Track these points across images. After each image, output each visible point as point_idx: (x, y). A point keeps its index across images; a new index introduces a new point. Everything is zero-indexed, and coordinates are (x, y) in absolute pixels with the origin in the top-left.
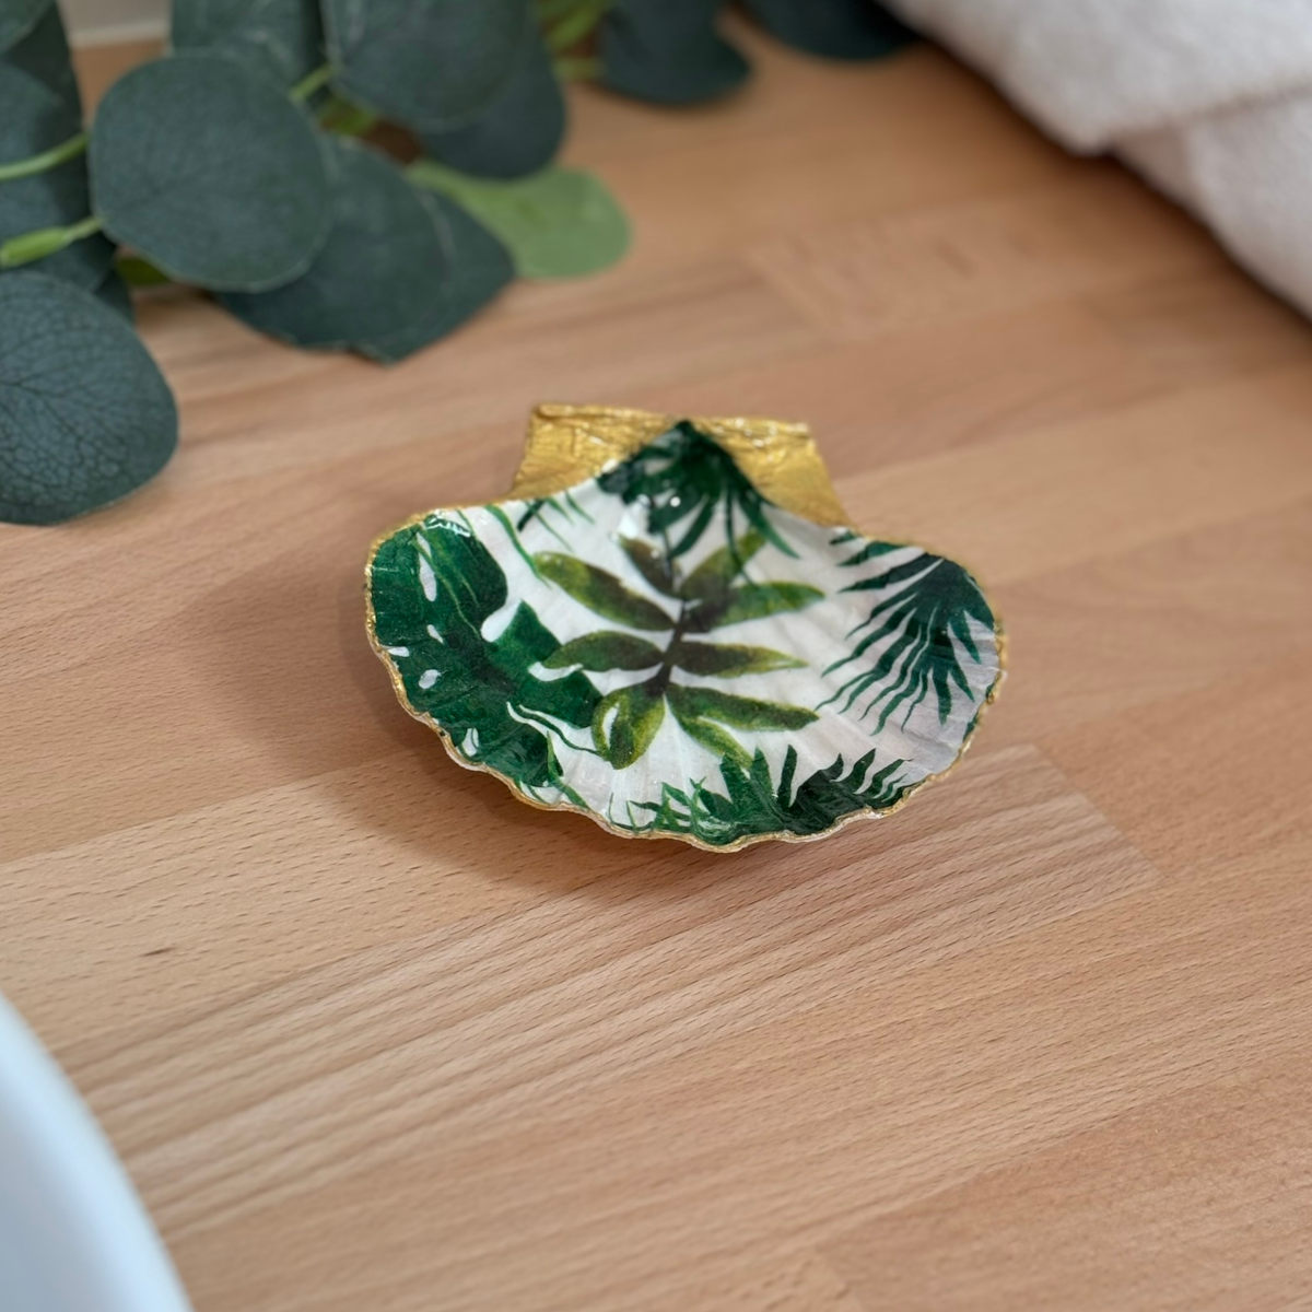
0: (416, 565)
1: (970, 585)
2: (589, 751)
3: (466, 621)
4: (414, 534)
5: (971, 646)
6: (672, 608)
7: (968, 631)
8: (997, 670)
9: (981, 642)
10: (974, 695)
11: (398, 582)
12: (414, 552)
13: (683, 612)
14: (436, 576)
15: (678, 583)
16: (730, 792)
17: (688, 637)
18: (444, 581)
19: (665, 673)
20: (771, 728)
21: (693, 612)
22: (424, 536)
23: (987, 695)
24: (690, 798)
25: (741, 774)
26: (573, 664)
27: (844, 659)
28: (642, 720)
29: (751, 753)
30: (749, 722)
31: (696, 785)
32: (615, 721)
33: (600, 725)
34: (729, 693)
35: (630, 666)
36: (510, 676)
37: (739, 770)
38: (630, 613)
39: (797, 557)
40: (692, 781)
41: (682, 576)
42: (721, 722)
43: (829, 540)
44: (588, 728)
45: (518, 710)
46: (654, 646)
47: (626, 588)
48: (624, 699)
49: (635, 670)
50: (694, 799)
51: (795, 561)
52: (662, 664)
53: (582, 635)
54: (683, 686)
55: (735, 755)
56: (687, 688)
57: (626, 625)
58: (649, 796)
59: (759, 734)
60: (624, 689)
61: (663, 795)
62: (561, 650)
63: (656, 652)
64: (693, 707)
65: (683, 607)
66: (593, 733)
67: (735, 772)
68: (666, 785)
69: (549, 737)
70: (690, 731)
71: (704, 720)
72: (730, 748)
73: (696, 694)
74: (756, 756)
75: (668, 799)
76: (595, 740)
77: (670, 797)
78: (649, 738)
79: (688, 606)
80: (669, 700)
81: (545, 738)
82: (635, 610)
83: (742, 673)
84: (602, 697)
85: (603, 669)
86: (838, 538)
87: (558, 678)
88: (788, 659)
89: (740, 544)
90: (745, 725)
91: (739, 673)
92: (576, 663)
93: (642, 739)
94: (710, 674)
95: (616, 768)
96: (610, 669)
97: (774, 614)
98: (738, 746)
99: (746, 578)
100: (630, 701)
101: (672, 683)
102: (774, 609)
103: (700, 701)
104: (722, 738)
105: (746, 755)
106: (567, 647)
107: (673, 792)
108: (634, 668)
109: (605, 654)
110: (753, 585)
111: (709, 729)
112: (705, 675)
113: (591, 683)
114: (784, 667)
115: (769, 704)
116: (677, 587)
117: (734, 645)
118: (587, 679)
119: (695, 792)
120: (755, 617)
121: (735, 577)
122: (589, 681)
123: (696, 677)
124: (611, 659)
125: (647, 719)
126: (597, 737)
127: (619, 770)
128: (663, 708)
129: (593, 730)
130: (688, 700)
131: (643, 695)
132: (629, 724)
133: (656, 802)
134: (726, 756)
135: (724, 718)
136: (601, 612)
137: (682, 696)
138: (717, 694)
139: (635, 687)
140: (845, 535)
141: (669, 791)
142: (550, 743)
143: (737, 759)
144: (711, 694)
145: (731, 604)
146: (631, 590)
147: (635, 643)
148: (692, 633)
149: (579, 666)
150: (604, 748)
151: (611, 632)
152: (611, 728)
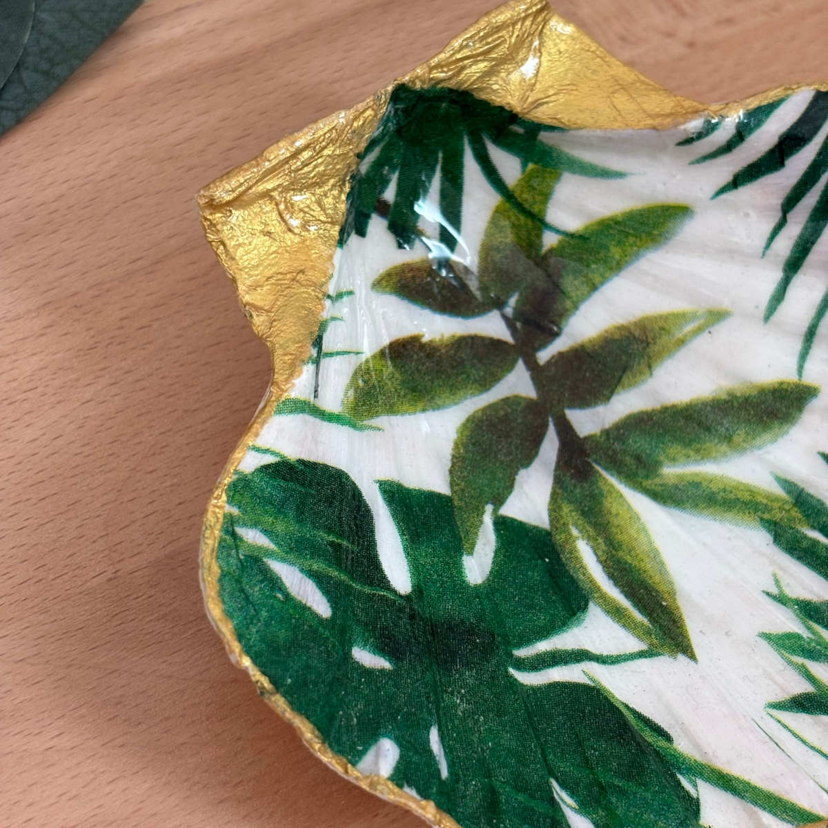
0: (274, 583)
3: (367, 590)
4: (234, 535)
6: (492, 326)
11: (282, 634)
12: (254, 563)
13: (510, 323)
14: (302, 570)
15: (473, 285)
17: (543, 356)
18: (315, 567)
19: (565, 430)
20: (767, 436)
21: (520, 314)
22: (245, 525)
24: (811, 636)
25: (815, 543)
26: (483, 513)
27: (779, 285)
28: (614, 530)
29: (778, 491)
30: (728, 439)
31: (781, 599)
32: (601, 562)
33: (598, 589)
34: (658, 406)
35: (527, 454)
36: (469, 620)
37: (805, 537)
38: (463, 373)
39: (620, 175)
40: (768, 594)
41: (472, 273)
42: (697, 462)
43: (678, 141)
44: (591, 605)
45: (521, 665)
46: (521, 398)
47: (431, 341)
48: (566, 509)
49: (537, 453)
50: (814, 633)
51: (619, 181)
52: (550, 419)
53: (450, 457)
54: (599, 434)
55: (767, 509)
56: (606, 433)
57: (473, 395)
58: (779, 679)
59: (760, 452)
60: (554, 497)
61: (790, 663)
62: (456, 503)
63: (530, 405)
64: (638, 458)
65: (504, 317)
66: (608, 612)
67: (804, 544)
68: (767, 637)
69: (591, 679)
70: (674, 501)
71: (672, 472)
72: (751, 501)
73: (624, 434)
74: (789, 492)
75: (803, 666)
76: (624, 626)
77: (799, 660)
78: (655, 555)
79: (509, 311)
80: (606, 469)
81: (594, 688)
82: (461, 363)
83: (650, 367)
84: (549, 534)
85: (510, 487)
86: (694, 136)
87: (492, 554)
88: (694, 316)
89: (522, 191)
90: (724, 447)
91: (646, 370)
92: (483, 507)
93: (648, 565)
94: (612, 393)
95: (693, 657)
96: (514, 479)
97: (628, 263)
98: (752, 489)
99: (558, 231)
100: (577, 511)
101: (586, 438)
102: (626, 256)
103: (638, 443)
104: (724, 490)
105: (777, 499)
106: (455, 492)
107: (785, 643)
108: (533, 452)
109: (490, 462)
110: (572, 236)
111: (696, 485)
112: (608, 398)
113: (521, 523)
114: (699, 331)
115: (724, 397)
116: (478, 294)
117: (607, 332)
118: (513, 520)
119: (797, 615)
120: (604, 280)
121: (539, 236)
122: (516, 520)
123: (601, 409)
124: (502, 463)
125: (615, 521)
126: (616, 613)
127: (697, 657)
128: (612, 486)
129: (600, 606)
130: (624, 452)
131: (575, 486)
132: (614, 552)
133: (801, 687)
134: (762, 519)
135: (692, 453)
136: (439, 403)
137: (613, 450)
138: (645, 417)
139: (558, 481)
140: (703, 128)
141: (784, 647)
142: (606, 690)
143: (778, 516)
144: (639, 423)
145: (560, 276)
146: (437, 339)
147: (502, 413)
148: (544, 345)
149: (489, 508)
150: (648, 633)
151: (468, 420)
152: (611, 582)
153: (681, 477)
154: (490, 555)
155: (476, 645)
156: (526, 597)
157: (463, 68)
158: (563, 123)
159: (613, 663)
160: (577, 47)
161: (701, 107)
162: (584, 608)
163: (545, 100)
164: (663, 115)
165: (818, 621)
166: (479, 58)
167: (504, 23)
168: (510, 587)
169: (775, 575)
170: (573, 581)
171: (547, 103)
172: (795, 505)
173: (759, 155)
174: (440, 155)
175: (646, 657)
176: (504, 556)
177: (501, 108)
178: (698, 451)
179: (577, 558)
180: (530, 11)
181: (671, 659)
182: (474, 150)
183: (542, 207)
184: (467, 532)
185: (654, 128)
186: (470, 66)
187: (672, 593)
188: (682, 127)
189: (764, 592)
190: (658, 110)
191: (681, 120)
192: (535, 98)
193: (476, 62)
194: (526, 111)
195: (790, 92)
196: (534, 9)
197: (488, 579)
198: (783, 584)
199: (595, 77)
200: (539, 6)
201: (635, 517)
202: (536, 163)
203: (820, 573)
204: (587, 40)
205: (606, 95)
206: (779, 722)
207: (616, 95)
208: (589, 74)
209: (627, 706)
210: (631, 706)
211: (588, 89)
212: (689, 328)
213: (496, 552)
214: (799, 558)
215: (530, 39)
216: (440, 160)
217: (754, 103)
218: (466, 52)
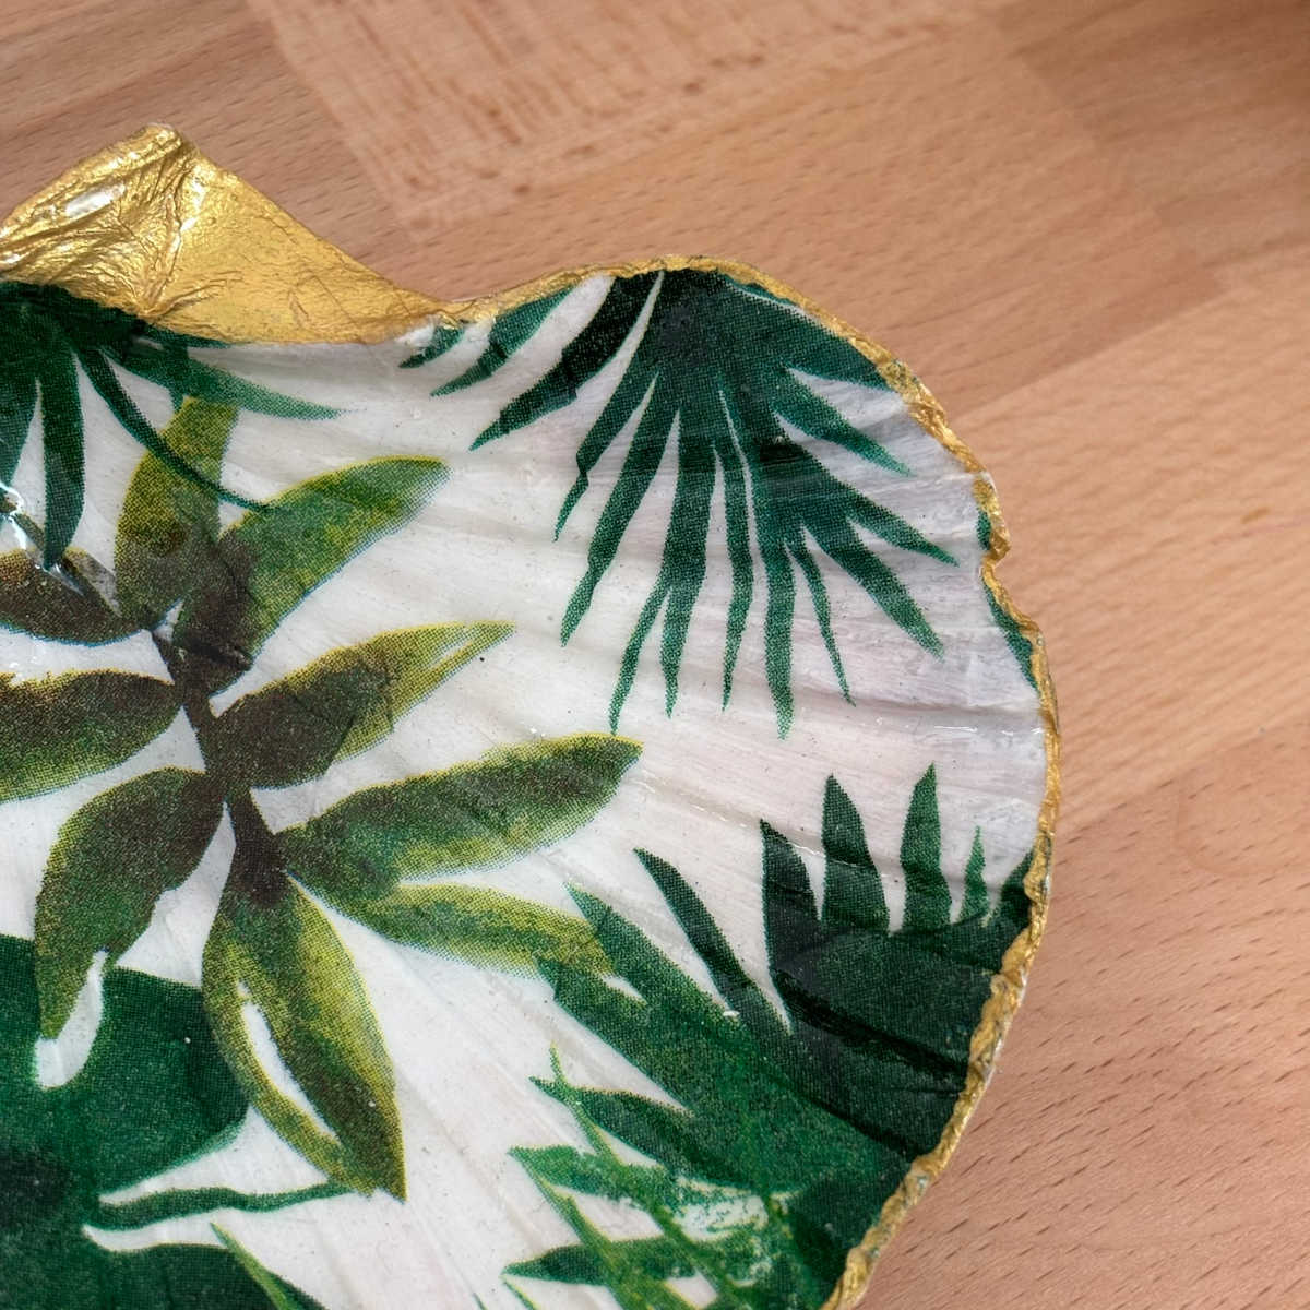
1: (760, 304)
2: (316, 1193)
5: (857, 441)
6: (137, 656)
7: (830, 413)
8: (970, 477)
9: (879, 426)
10: (953, 552)
15: (106, 590)
16: (650, 1074)
17: (221, 703)
19: (249, 822)
20: (560, 824)
21: (183, 636)
23: (986, 544)
24: (593, 1152)
25: (617, 997)
26: (87, 967)
27: (583, 583)
28: (310, 984)
29: (574, 913)
30: (502, 830)
31: (557, 1091)
32: (277, 1041)
33: (265, 1085)
34: (401, 780)
35: (179, 864)
36: (27, 1146)
37: (603, 988)
38: (79, 735)
39: (328, 413)
40: (538, 1083)
41: (106, 572)
42: (451, 869)
43: (399, 361)
44: (251, 1113)
45: (111, 1219)
46: (180, 772)
47: (26, 684)
48: (235, 956)
49: (196, 863)
50: (599, 1145)
51: (327, 422)
52: (225, 805)
53: (41, 876)
54: (304, 827)
55: (552, 943)
56: (316, 825)
57: (95, 770)
58: (531, 1225)
59: (548, 851)
60: (216, 934)
61: (550, 1197)
62: (41, 953)
63: (194, 783)
64: (363, 866)
65: (157, 640)
66: (273, 1124)
67: (600, 1000)
68: (522, 1155)
69: (224, 1238)
70: (413, 934)
71: (413, 886)
72: (529, 930)
73: (343, 827)
74: (589, 916)
75: (570, 1202)
76: (296, 1146)
77: (563, 1191)
78: (367, 1025)
79: (166, 630)
80: (309, 884)
81: (224, 1253)
82: (79, 719)
83: (389, 717)
84: (198, 996)
85: (142, 921)
86: (423, 353)
87: (95, 1035)
88: (459, 634)
89: (179, 440)
90: (497, 843)
91: (384, 722)
92: (89, 957)
93: (357, 1041)
94: (330, 760)
95: (399, 1192)
96: (153, 907)
97: (356, 551)
98: (535, 911)
99: (242, 502)
100: (252, 956)
101: (281, 835)
102: (350, 539)
103: (365, 840)
104: (490, 914)
105: (570, 926)
106: (43, 934)
107: (552, 1166)
108: (190, 862)
109: (114, 879)
110: (263, 509)
111: (445, 906)
112: (324, 769)
113: (154, 980)
114: (467, 656)
115: (502, 762)
116: (114, 604)
117: (323, 660)
118: (139, 976)
119: (578, 1117)
120: (319, 577)
121: (213, 511)
122: (145, 976)
123: (309, 786)
124: (134, 881)
125: (314, 971)
126: (287, 1124)
127: (408, 1192)
128: (316, 913)
129: (264, 1114)
130: (342, 855)
131: (256, 914)
132: (302, 1022)
133: (559, 1236)
134: (541, 960)
135: (446, 855)
136: (31, 786)
137: (325, 853)
138: (380, 798)
139: (227, 908)
140: (434, 340)
141: (545, 1171)
142: (243, 1255)
143: (566, 953)
144: (371, 806)
145: (249, 573)
146: (39, 682)
147: (143, 798)
148: (222, 685)
149: (100, 958)
150: (333, 1155)
151: (81, 813)
152: (289, 1072)
153: (426, 894)
154: (91, 1035)
155: (31, 1191)
156: (139, 1105)
157: (40, 252)
158: (219, 333)
159: (270, 1207)
160: (242, 212)
161: (432, 306)
162: (236, 1118)
163: (188, 298)
164: (373, 320)
165: (608, 1127)
166: (70, 234)
167: (109, 176)
168: (115, 1088)
169: (552, 1052)
170: (228, 1073)
171: (192, 302)
172: (596, 935)
173: (536, 381)
174: (38, 385)
175: (321, 1197)
176: (113, 1037)
177: (118, 311)
178: (456, 851)
179: (238, 1035)
180: (153, 158)
181: (363, 1199)
182: (92, 375)
183: (213, 463)
184: (55, 999)
185: (359, 340)
186: (53, 247)
187: (388, 1087)
188: (402, 339)
189: (532, 1079)
190: (366, 312)
191: (399, 328)
192: (173, 294)
193: (61, 241)
194: (157, 315)
195: (571, 280)
196: (161, 153)
197: (80, 1077)
198: (563, 1065)
199: (270, 260)
200: (170, 149)
201: (346, 964)
202: (195, 395)
203: (618, 1047)
204: (259, 200)
205: (286, 287)
206: (520, 1296)
207: (303, 289)
208: (262, 256)
209: (277, 1280)
210: (285, 1279)
211: (258, 278)
212: (449, 654)
213: (100, 1032)
214: (589, 1023)
215: (158, 200)
216: (38, 391)
217: (514, 300)
218: (42, 226)
